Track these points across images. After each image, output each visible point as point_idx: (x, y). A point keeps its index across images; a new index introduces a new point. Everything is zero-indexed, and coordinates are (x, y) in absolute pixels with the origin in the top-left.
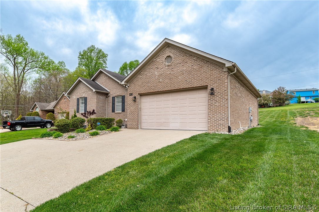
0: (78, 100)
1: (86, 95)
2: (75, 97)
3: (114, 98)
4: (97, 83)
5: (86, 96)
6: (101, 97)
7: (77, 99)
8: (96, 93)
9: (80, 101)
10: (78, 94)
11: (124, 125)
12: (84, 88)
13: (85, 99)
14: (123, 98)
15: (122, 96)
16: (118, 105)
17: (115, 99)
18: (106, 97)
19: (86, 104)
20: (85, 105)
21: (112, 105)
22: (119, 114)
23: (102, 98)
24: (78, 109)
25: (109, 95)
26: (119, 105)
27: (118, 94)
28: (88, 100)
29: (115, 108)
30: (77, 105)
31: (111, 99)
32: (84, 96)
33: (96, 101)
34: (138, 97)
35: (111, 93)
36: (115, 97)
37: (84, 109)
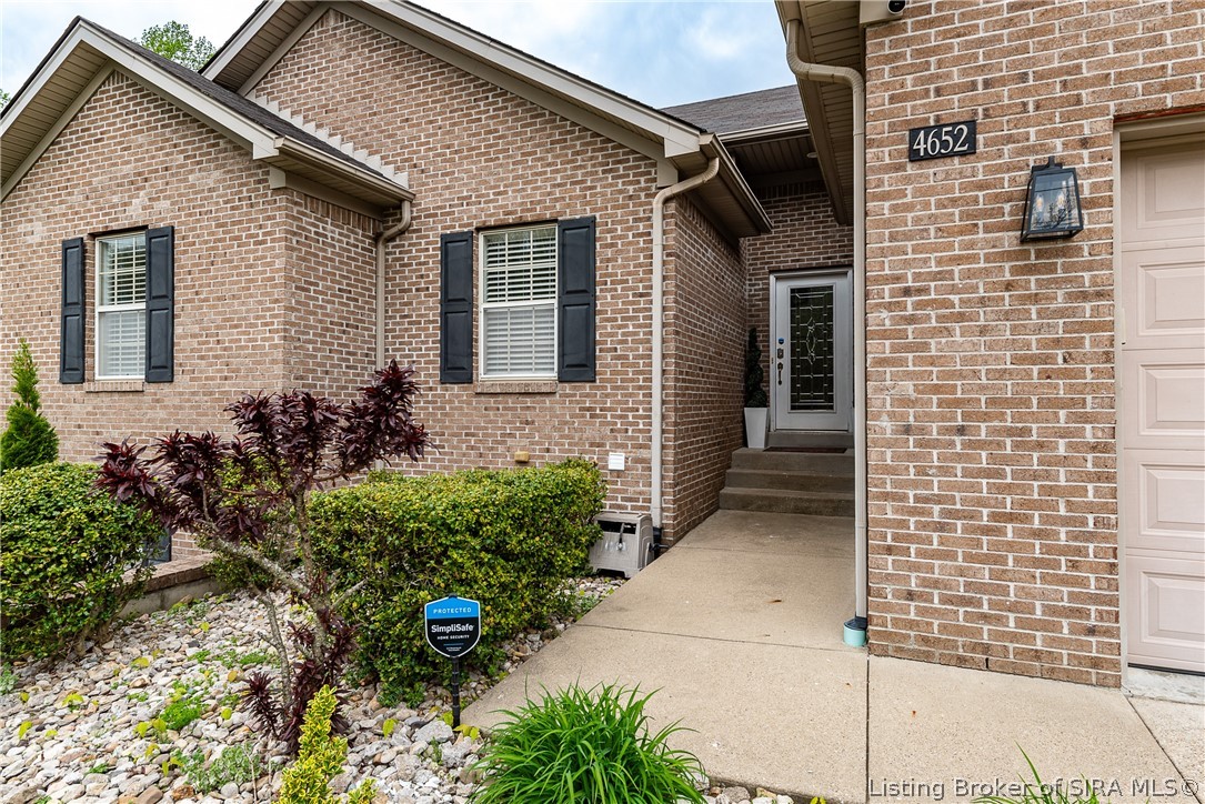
0: (75, 256)
1: (165, 204)
2: (38, 227)
3: (456, 251)
4: (273, 108)
5: (162, 214)
6: (330, 230)
7: (66, 247)
8: (277, 179)
9: (101, 271)
10: (77, 198)
11: (631, 529)
12: (140, 139)
13: (160, 247)
14: (577, 241)
15: (567, 226)
16: (501, 314)
17: (470, 257)
18: (376, 239)
19: (169, 296)
20: (149, 311)
21: (444, 315)
22: (529, 401)
23: (339, 237)
24: (73, 350)
25: (406, 216)
26: (515, 313)
27: (511, 203)
28: (184, 260)
29: (470, 341)
30: (65, 304)
31: (423, 255)
32: (135, 213)
33: (279, 263)
34: (1100, 169)
35: (426, 201)
36: (467, 239)
37: (141, 342)
